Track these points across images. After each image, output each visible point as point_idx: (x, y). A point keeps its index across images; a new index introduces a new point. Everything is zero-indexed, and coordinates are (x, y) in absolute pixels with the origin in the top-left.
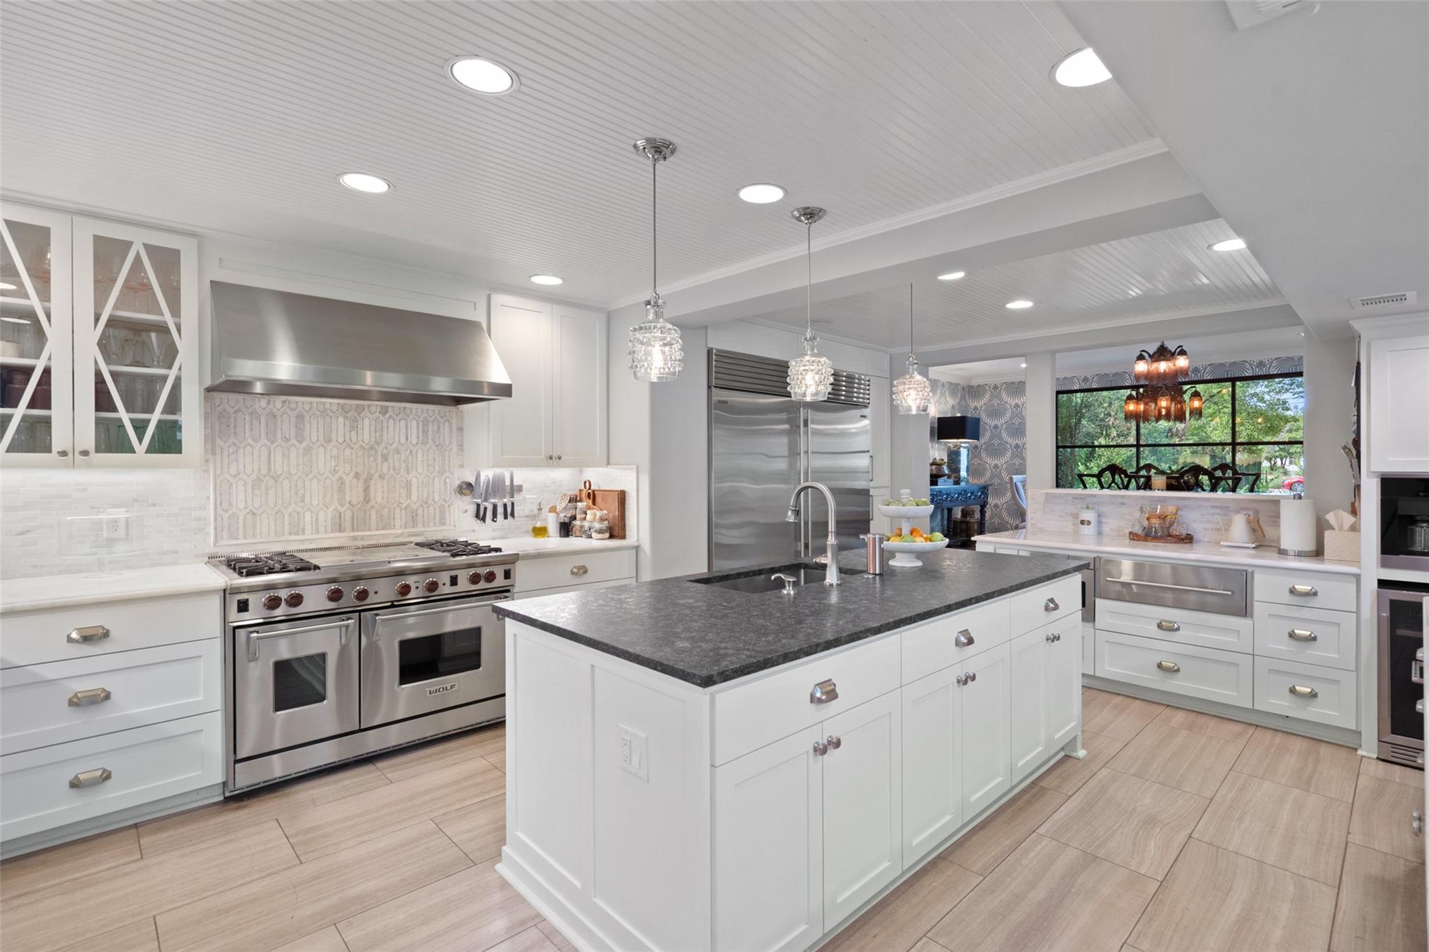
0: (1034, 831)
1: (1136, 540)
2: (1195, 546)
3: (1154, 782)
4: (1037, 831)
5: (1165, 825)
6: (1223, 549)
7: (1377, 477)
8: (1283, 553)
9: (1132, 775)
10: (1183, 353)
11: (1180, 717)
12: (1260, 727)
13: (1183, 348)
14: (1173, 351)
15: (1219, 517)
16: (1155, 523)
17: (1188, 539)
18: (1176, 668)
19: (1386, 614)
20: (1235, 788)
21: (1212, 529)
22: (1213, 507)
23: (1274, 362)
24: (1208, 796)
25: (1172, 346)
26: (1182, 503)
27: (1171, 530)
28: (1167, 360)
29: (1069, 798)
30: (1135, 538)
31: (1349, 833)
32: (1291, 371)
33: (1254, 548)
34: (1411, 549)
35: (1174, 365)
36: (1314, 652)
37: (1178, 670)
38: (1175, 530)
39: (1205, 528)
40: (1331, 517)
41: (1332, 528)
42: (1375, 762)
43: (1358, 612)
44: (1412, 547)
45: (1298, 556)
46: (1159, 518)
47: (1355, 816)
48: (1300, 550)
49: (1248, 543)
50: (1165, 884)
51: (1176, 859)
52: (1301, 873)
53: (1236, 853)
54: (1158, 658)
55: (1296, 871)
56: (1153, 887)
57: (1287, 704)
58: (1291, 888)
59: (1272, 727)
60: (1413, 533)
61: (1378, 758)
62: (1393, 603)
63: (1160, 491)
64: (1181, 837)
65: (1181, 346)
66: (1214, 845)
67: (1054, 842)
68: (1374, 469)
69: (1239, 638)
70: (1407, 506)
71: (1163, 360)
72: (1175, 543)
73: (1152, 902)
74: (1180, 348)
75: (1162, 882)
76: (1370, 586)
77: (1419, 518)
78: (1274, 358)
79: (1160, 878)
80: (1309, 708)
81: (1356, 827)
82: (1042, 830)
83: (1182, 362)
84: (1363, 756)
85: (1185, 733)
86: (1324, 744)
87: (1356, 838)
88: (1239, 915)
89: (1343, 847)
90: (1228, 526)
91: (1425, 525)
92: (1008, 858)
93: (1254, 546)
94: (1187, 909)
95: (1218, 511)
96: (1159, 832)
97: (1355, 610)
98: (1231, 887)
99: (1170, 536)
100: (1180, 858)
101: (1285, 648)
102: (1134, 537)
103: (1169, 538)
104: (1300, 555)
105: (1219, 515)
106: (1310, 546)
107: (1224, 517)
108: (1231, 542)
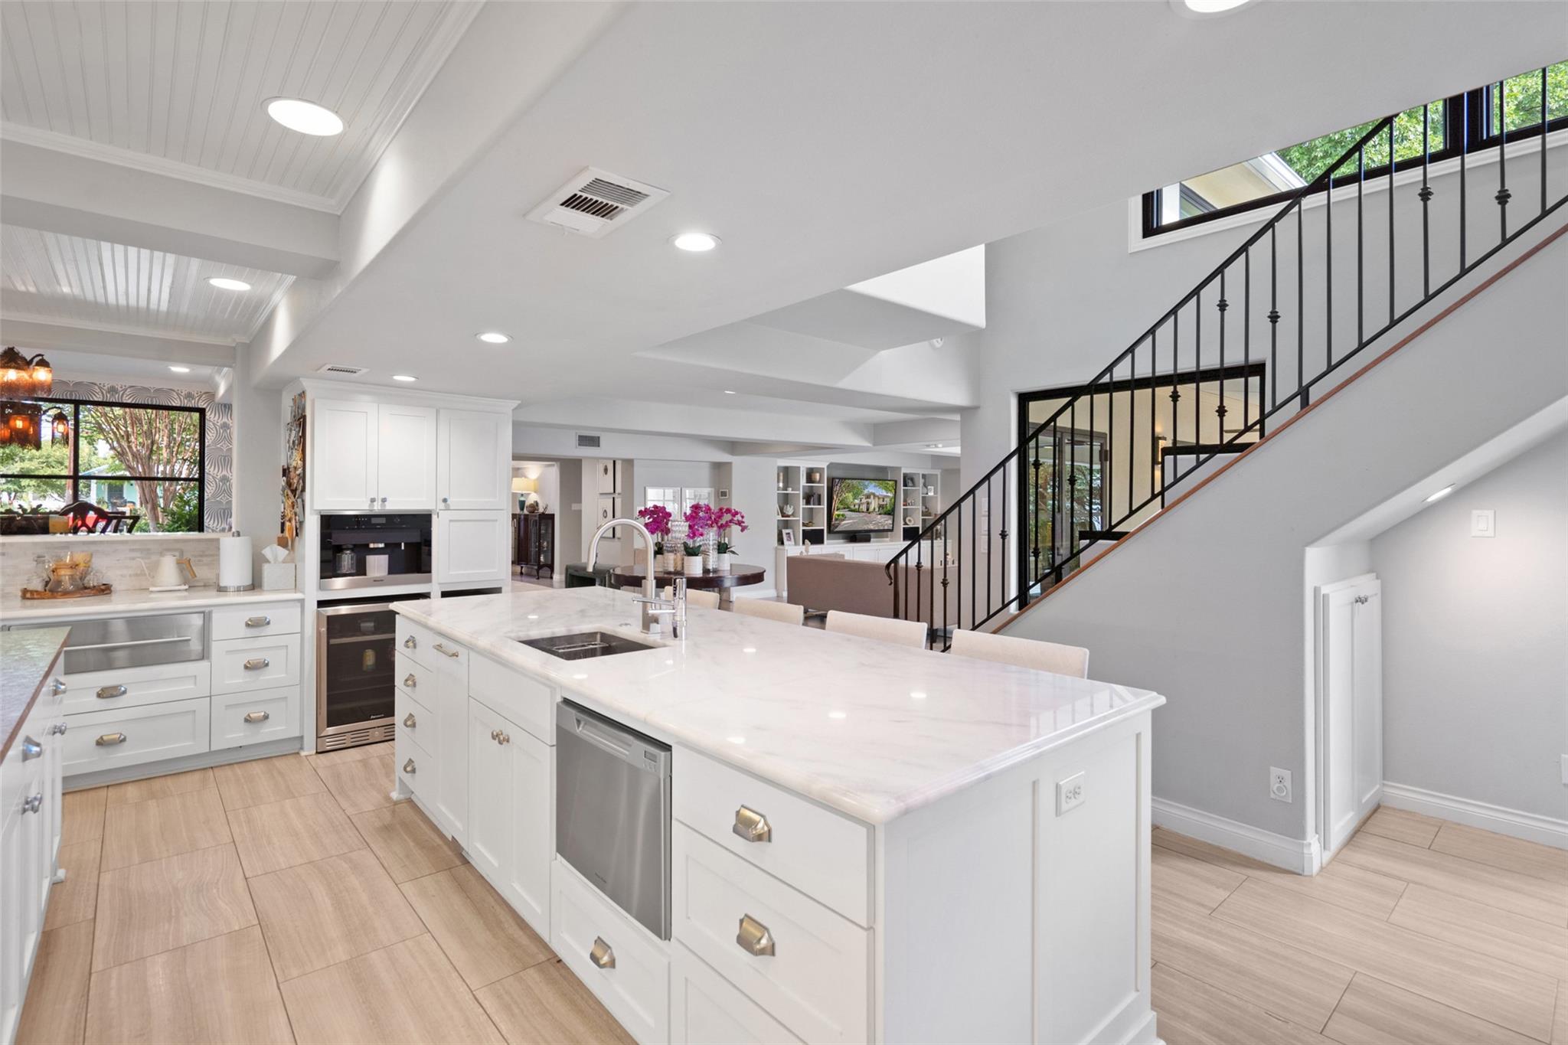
0: (90, 974)
1: (38, 599)
2: (114, 597)
3: (169, 857)
4: (92, 971)
5: (217, 883)
6: (153, 596)
7: (317, 514)
8: (221, 590)
9: (140, 864)
10: (43, 363)
11: (132, 791)
12: (217, 767)
13: (45, 358)
14: (28, 359)
15: (142, 562)
16: (65, 575)
17: (105, 590)
18: (122, 737)
19: (324, 629)
20: (244, 824)
21: (130, 576)
22: (132, 550)
23: (128, 390)
24: (228, 841)
25: (27, 353)
26: (93, 548)
27: (86, 581)
28: (18, 368)
29: (95, 922)
30: (35, 596)
31: (344, 810)
32: (146, 403)
33: (186, 590)
34: (339, 572)
35: (31, 376)
36: (266, 677)
37: (124, 740)
38: (92, 581)
39: (122, 575)
40: (267, 552)
41: (268, 561)
42: (315, 757)
43: (302, 633)
44: (339, 570)
45: (238, 591)
46: (71, 567)
47: (337, 797)
48: (239, 585)
49: (180, 585)
50: (263, 924)
51: (253, 900)
52: (341, 852)
53: (291, 867)
54: (96, 735)
55: (338, 853)
56: (257, 931)
57: (242, 734)
58: (345, 866)
59: (226, 763)
60: (340, 557)
61: (317, 753)
62: (330, 618)
63: (63, 535)
64: (240, 884)
65: (42, 355)
66: (270, 873)
67: (127, 966)
68: (316, 507)
69: (195, 684)
70: (338, 538)
71: (14, 368)
72: (94, 595)
73: (267, 943)
74: (40, 357)
75: (260, 924)
76: (311, 606)
77: (344, 547)
78: (127, 386)
79: (256, 922)
80: (262, 731)
81: (344, 804)
82: (98, 966)
83: (42, 375)
84: (306, 756)
85: (152, 803)
86: (274, 759)
87: (350, 811)
88: (332, 904)
89: (348, 821)
90: (154, 568)
91: (348, 552)
92: (89, 1015)
93: (187, 587)
94: (296, 927)
95: (137, 554)
96: (218, 891)
97: (299, 631)
98: (309, 891)
99: (86, 588)
100: (255, 899)
101: (241, 681)
102: (27, 595)
103: (86, 591)
104: (238, 590)
105: (142, 558)
106: (247, 581)
107: (146, 561)
108: (160, 586)
